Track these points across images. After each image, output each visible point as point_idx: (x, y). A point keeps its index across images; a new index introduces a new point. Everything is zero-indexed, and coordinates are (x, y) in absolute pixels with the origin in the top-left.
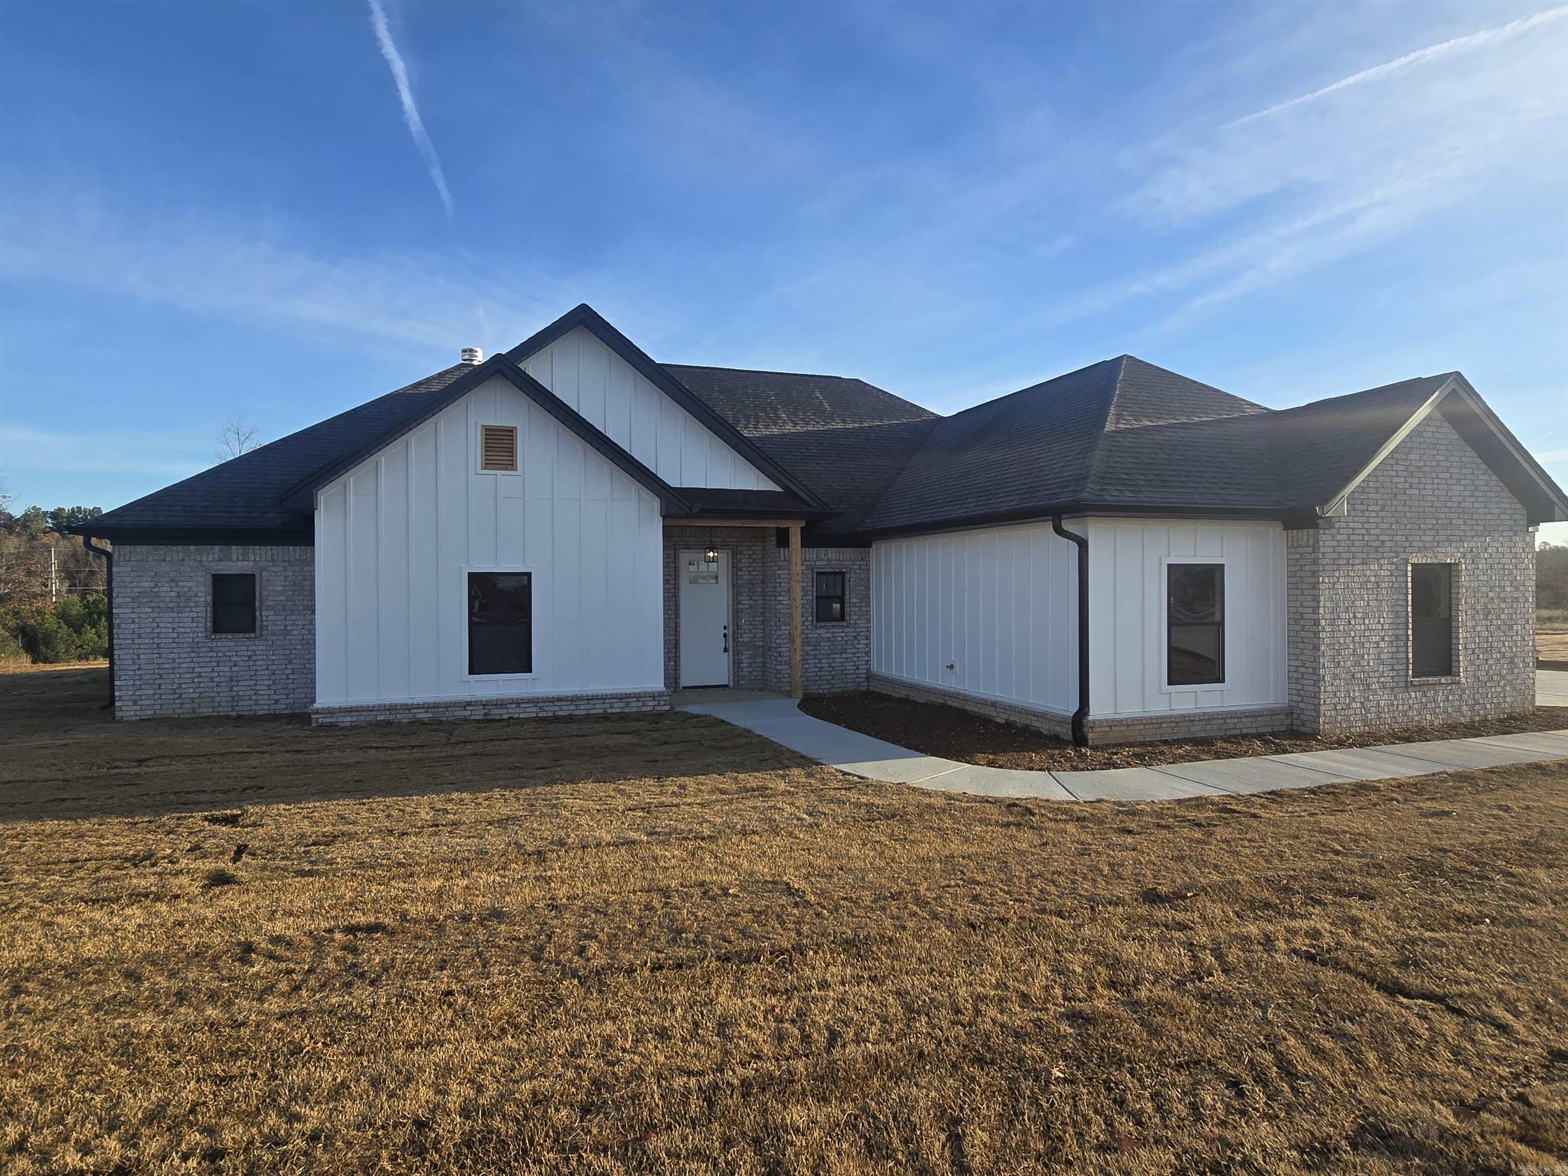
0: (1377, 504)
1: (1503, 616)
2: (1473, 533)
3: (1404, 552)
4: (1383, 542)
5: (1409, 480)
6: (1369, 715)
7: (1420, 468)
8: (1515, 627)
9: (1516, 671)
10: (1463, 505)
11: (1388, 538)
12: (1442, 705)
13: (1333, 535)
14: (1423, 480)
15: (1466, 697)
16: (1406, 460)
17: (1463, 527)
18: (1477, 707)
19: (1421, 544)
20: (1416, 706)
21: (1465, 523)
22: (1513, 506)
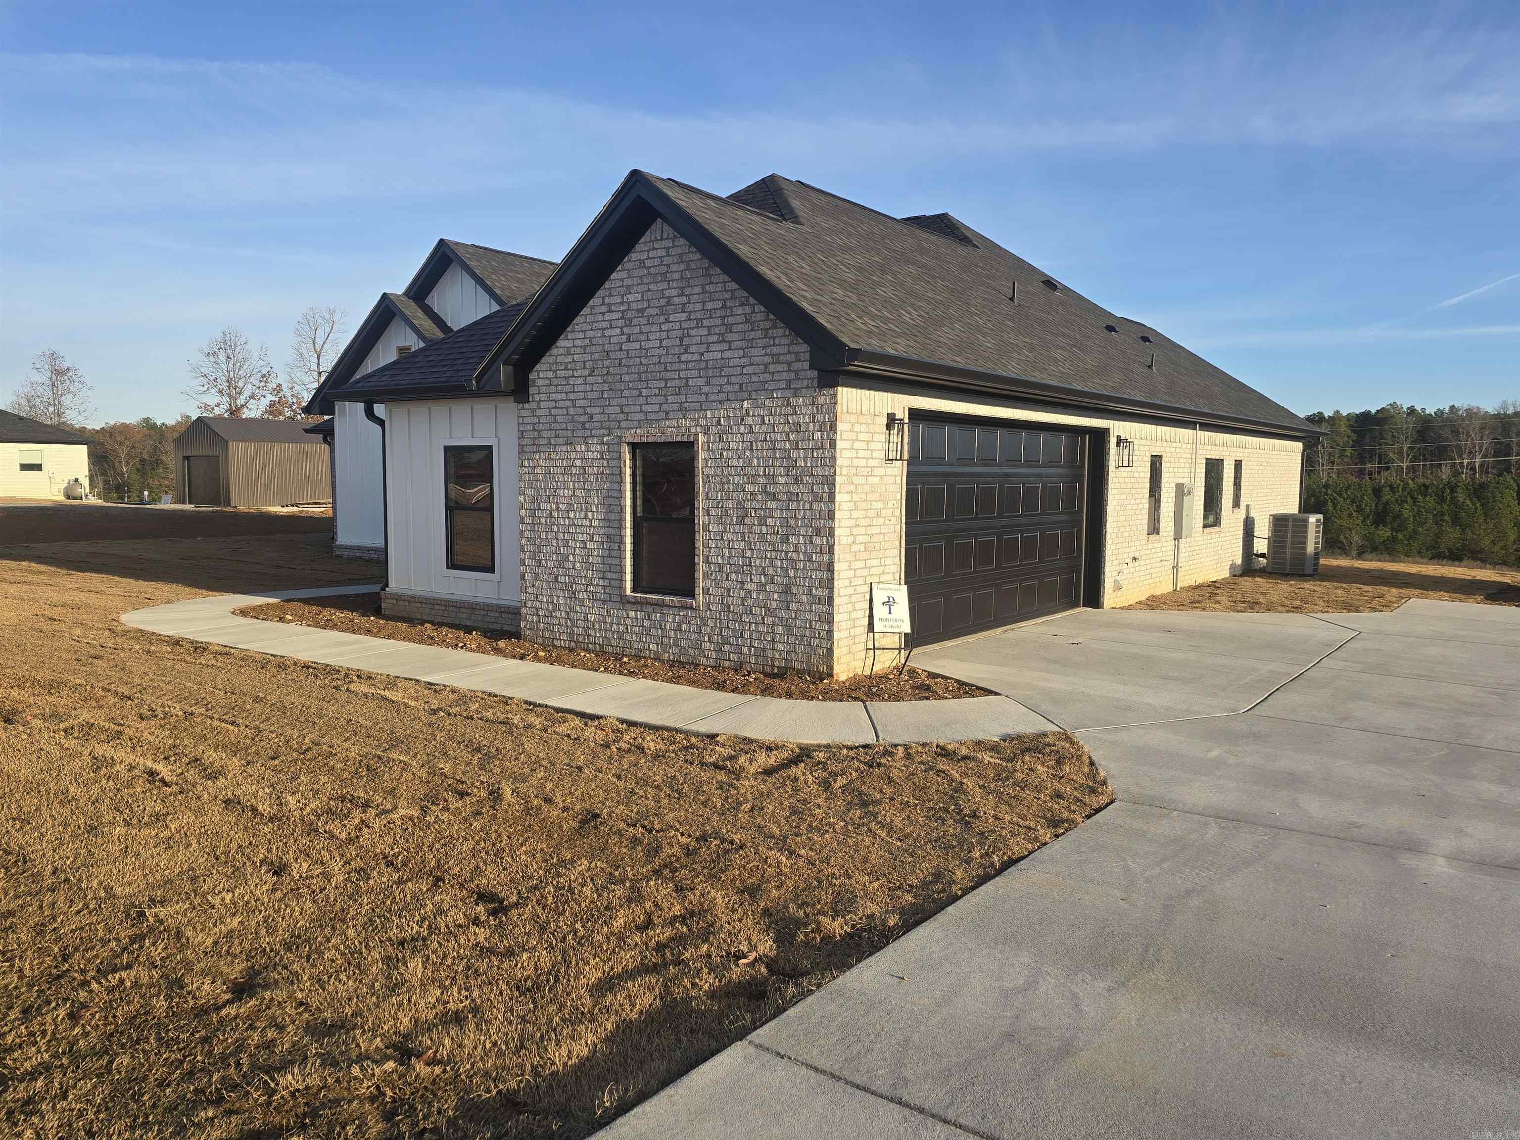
0: (585, 368)
1: (769, 521)
2: (723, 396)
3: (619, 428)
4: (591, 417)
5: (625, 330)
6: (575, 629)
7: (642, 311)
8: (793, 539)
9: (793, 606)
10: (707, 356)
11: (598, 410)
12: (672, 634)
13: (533, 410)
14: (645, 329)
15: (709, 629)
16: (622, 303)
17: (706, 389)
18: (726, 648)
19: (641, 416)
20: (636, 630)
21: (708, 384)
22: (795, 348)
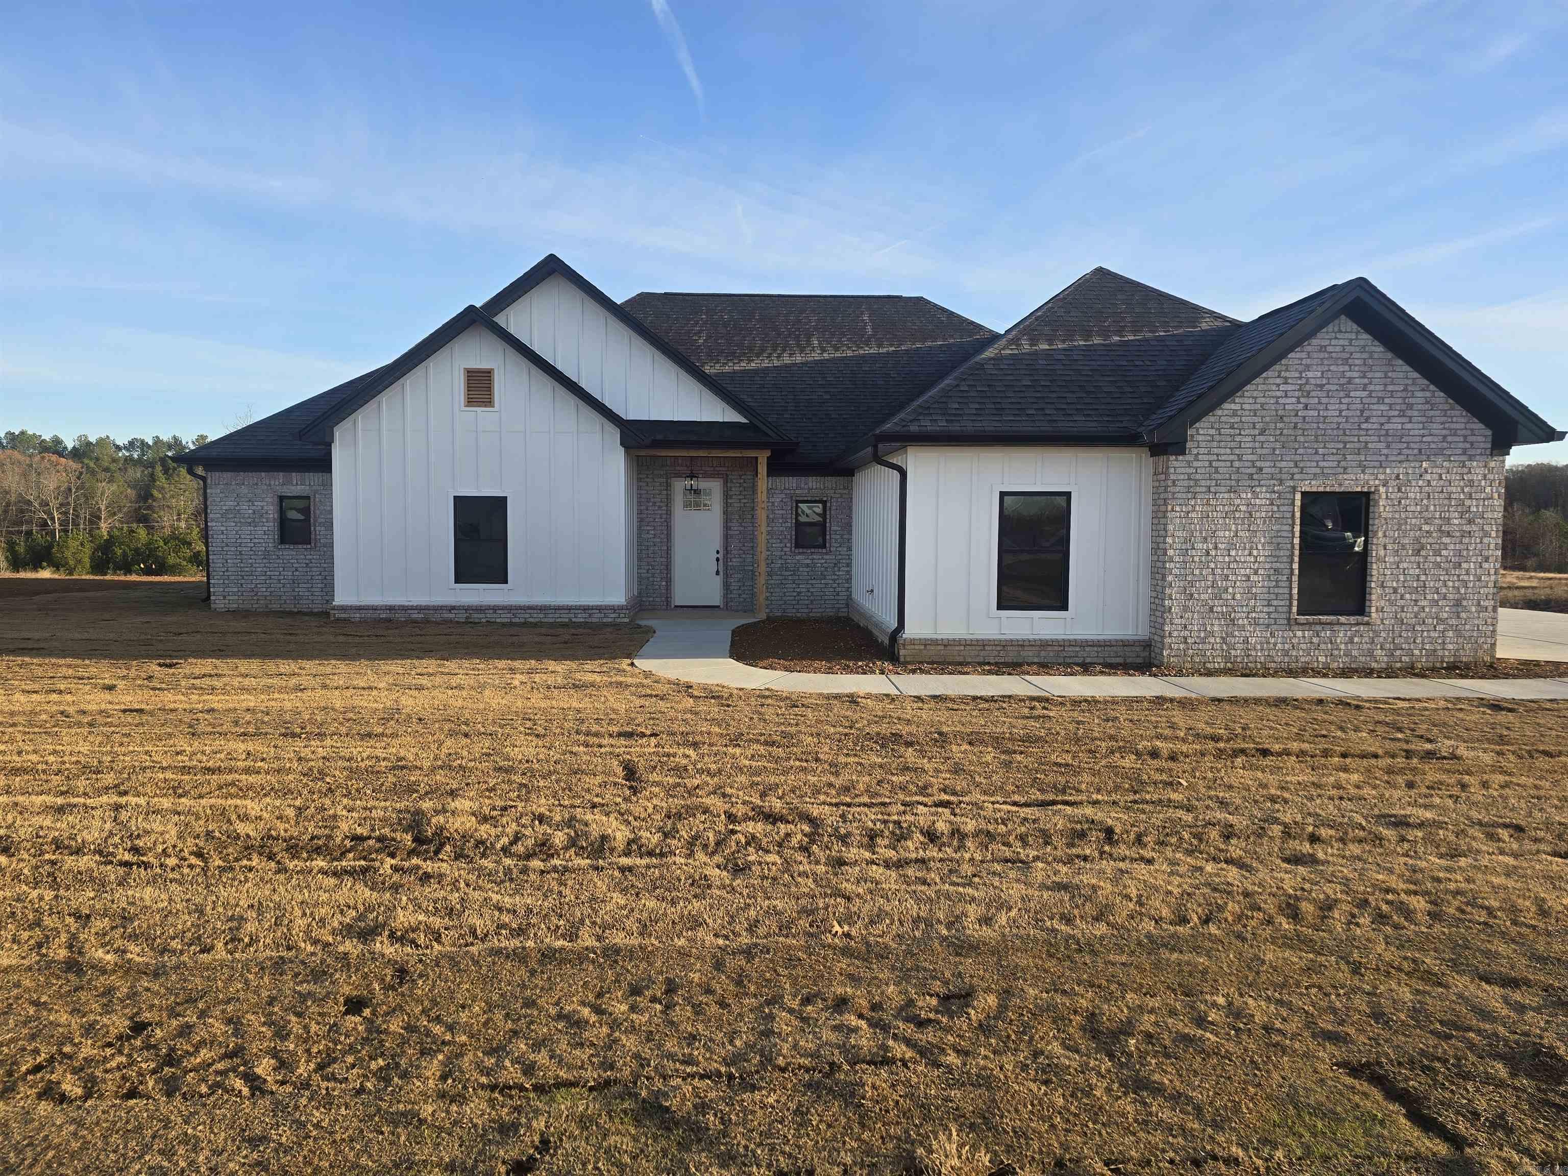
0: (1254, 428)
1: (1444, 553)
2: (1402, 458)
3: (1292, 479)
4: (1261, 469)
5: (1302, 400)
6: (1233, 652)
7: (1322, 386)
8: (1464, 565)
9: (1463, 615)
10: (1386, 427)
11: (1268, 464)
12: (1343, 647)
13: (1189, 462)
14: (1324, 400)
15: (1381, 640)
16: (1300, 378)
17: (1385, 451)
18: (1398, 653)
19: (1318, 471)
20: (1304, 646)
21: (1388, 447)
22: (1469, 426)
